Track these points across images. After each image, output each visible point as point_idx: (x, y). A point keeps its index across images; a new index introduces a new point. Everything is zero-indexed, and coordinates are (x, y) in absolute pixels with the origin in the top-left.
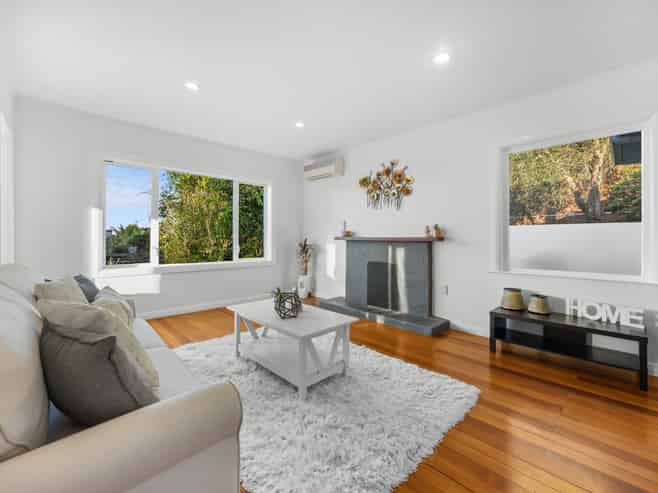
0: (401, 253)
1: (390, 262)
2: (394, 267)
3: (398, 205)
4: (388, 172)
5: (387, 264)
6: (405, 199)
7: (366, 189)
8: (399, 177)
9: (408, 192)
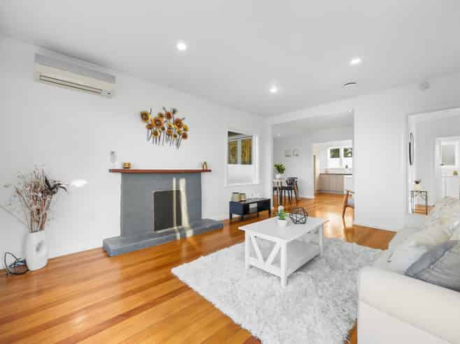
0: (183, 182)
1: (174, 189)
2: (178, 192)
3: (178, 145)
4: (169, 116)
5: (172, 191)
6: (183, 142)
7: (146, 124)
8: (178, 123)
9: (185, 136)
